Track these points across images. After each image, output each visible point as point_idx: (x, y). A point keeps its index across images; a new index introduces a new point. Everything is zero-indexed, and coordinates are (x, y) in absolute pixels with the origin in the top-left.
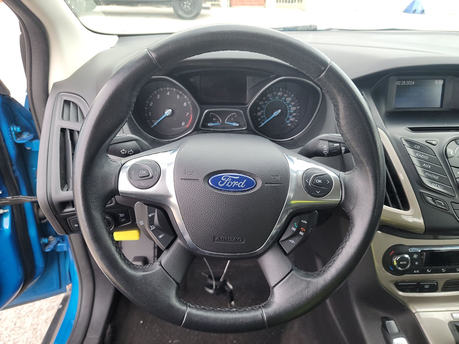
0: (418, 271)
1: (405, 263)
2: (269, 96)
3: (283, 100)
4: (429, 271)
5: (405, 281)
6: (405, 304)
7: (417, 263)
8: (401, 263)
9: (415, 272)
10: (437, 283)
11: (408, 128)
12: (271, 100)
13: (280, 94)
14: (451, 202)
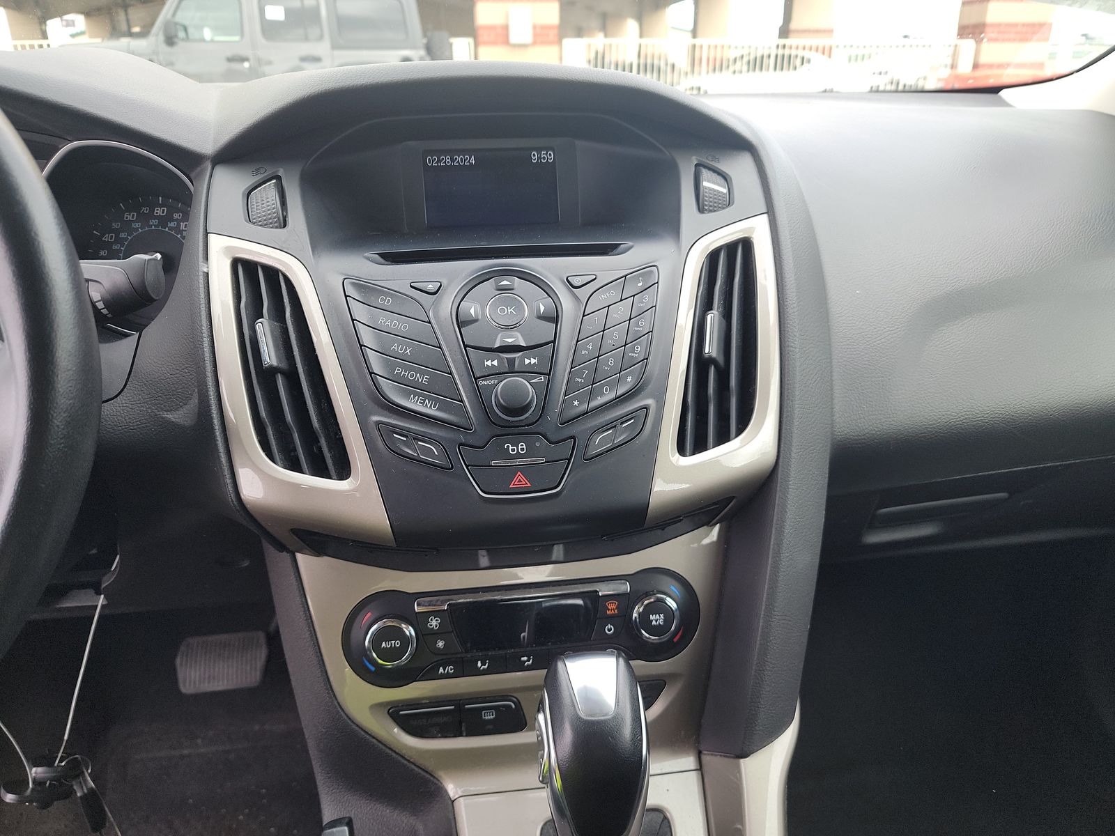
0: (450, 669)
1: (398, 644)
2: (130, 218)
3: (171, 228)
4: (483, 664)
5: (418, 704)
6: (432, 775)
7: (440, 644)
8: (384, 644)
9: (441, 670)
10: (518, 704)
11: (377, 255)
12: (137, 229)
13: (159, 211)
14: (461, 444)
